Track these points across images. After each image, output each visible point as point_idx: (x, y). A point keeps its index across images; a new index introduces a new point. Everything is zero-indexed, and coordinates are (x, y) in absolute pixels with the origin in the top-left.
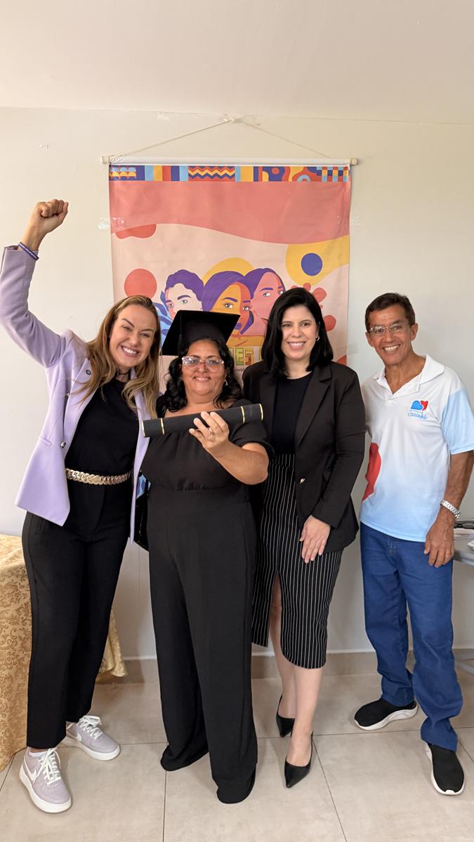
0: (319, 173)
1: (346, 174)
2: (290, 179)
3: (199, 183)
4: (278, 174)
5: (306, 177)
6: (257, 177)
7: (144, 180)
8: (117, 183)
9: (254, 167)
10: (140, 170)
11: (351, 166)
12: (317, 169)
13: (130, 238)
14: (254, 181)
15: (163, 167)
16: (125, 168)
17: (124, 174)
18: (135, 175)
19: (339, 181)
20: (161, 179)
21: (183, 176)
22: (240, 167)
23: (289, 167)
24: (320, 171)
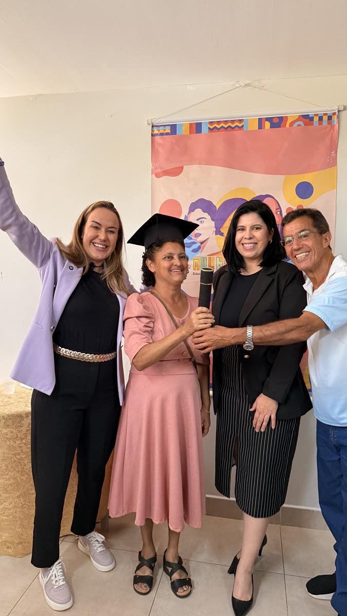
0: (312, 119)
1: (335, 118)
2: (287, 125)
3: (216, 134)
4: (277, 122)
5: (301, 123)
6: (261, 126)
7: (176, 134)
8: (157, 138)
9: (259, 119)
10: (174, 128)
11: (339, 111)
12: (310, 116)
13: (164, 178)
14: (259, 129)
15: (190, 124)
16: (163, 127)
17: (162, 131)
18: (169, 131)
19: (328, 124)
20: (188, 133)
21: (205, 129)
22: (247, 120)
23: (287, 117)
24: (313, 117)
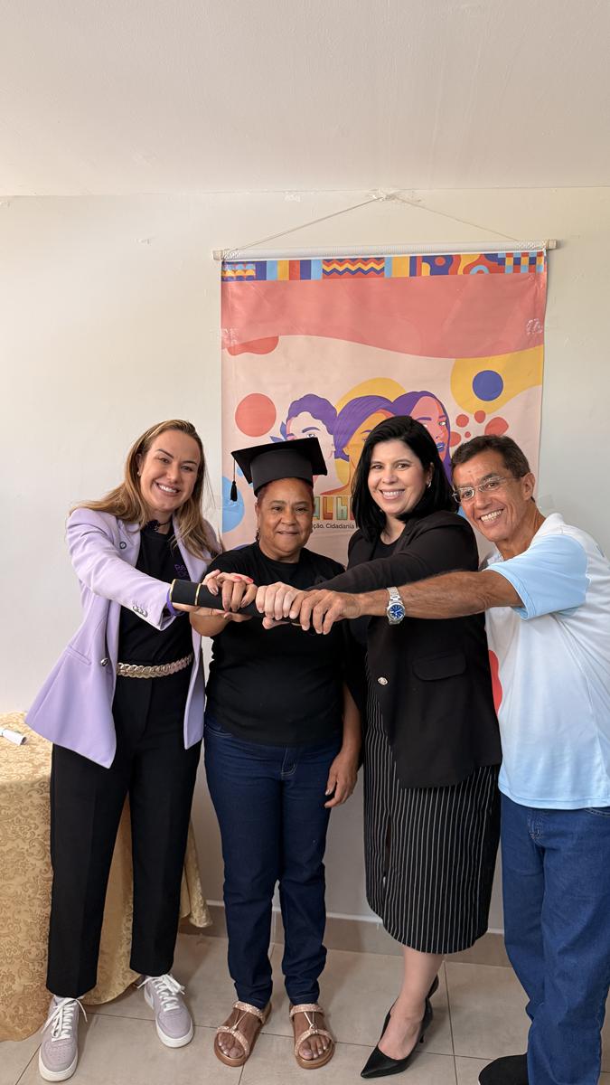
0: (502, 261)
1: (541, 262)
2: (460, 272)
3: (338, 281)
4: (443, 265)
5: (482, 267)
6: (414, 270)
7: (265, 279)
8: (232, 285)
9: (411, 257)
10: (261, 267)
11: (548, 250)
12: (499, 256)
13: (245, 356)
14: (411, 275)
15: (290, 262)
16: (241, 265)
17: (240, 273)
18: (253, 273)
19: (530, 271)
20: (287, 278)
21: (316, 272)
22: (390, 258)
23: (459, 256)
24: (504, 260)
